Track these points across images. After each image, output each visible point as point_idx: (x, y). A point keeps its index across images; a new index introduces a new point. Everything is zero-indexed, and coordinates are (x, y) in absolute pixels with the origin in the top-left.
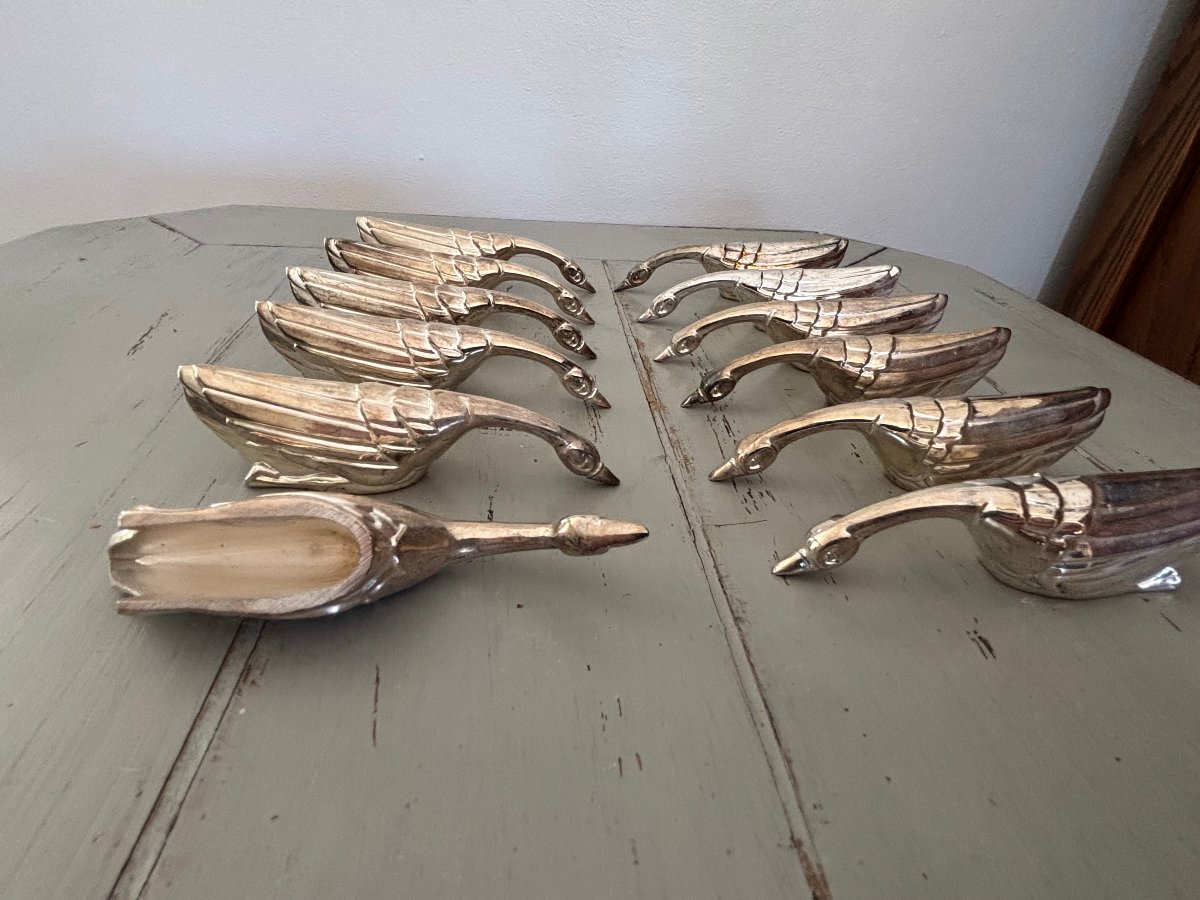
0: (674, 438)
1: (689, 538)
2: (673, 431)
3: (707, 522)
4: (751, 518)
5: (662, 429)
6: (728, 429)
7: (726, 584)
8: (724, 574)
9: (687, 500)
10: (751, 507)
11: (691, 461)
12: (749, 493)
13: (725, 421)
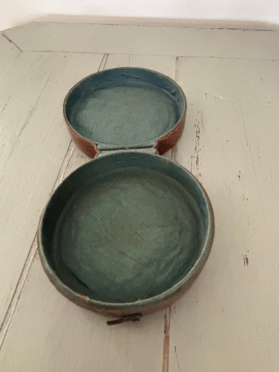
6: (197, 162)
13: (197, 158)
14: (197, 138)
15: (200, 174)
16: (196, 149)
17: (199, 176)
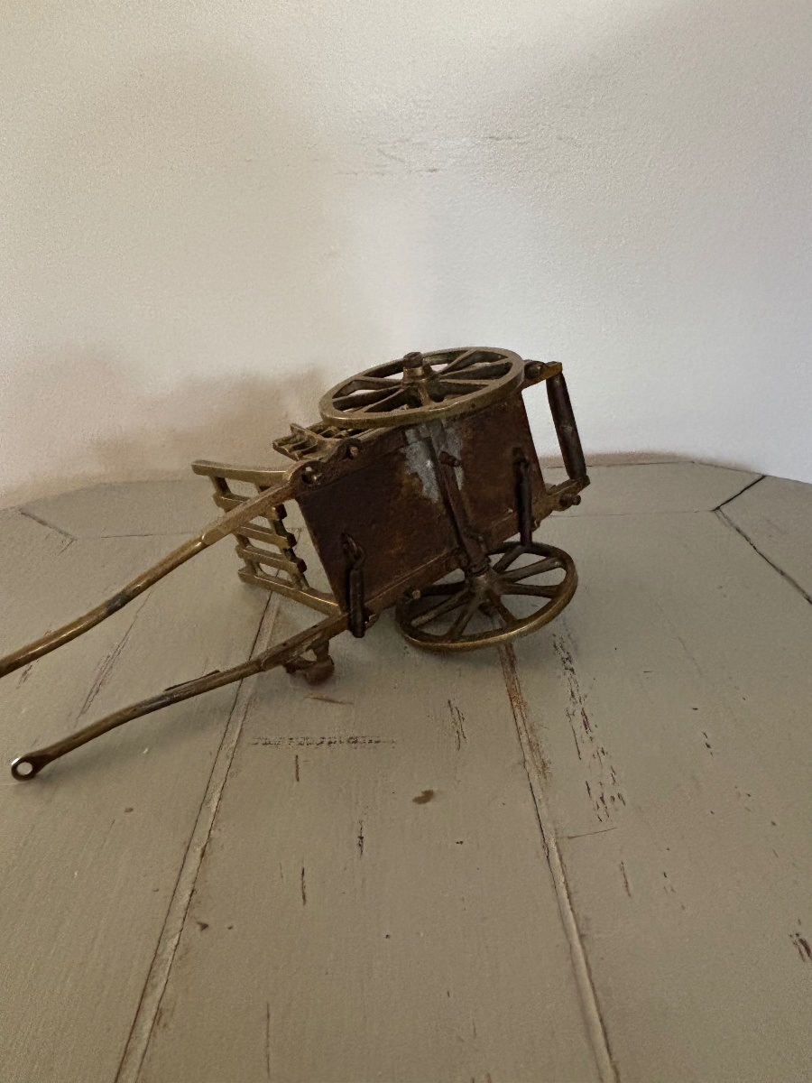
0: (534, 740)
1: (543, 854)
2: (532, 730)
3: (560, 835)
4: (600, 827)
5: (522, 730)
6: (586, 725)
7: (574, 899)
10: (601, 813)
11: (548, 765)
12: (602, 798)
13: (583, 714)
14: (569, 673)
15: (603, 751)
16: (573, 696)
17: (601, 754)
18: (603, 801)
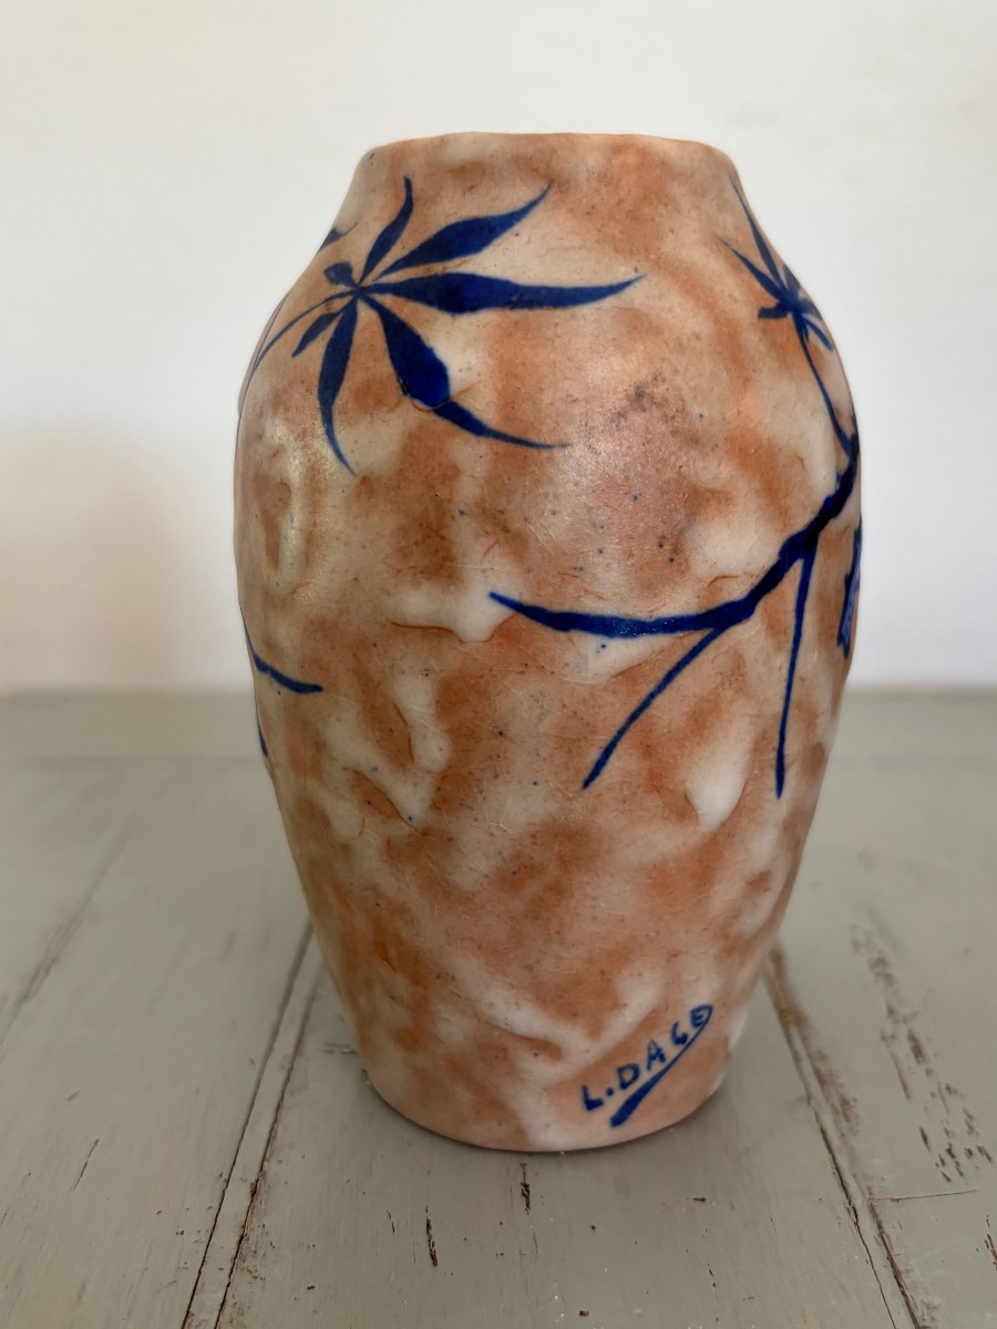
0: (823, 1068)
1: (848, 1220)
2: (822, 1057)
3: (877, 1195)
4: (948, 1188)
5: (803, 1053)
6: (918, 1051)
7: (906, 1281)
8: (901, 1267)
9: (843, 1163)
10: (951, 1171)
11: (852, 1103)
12: (949, 1151)
13: (912, 1038)
15: (948, 1089)
16: (891, 1012)
17: (946, 1094)
18: (953, 1156)
